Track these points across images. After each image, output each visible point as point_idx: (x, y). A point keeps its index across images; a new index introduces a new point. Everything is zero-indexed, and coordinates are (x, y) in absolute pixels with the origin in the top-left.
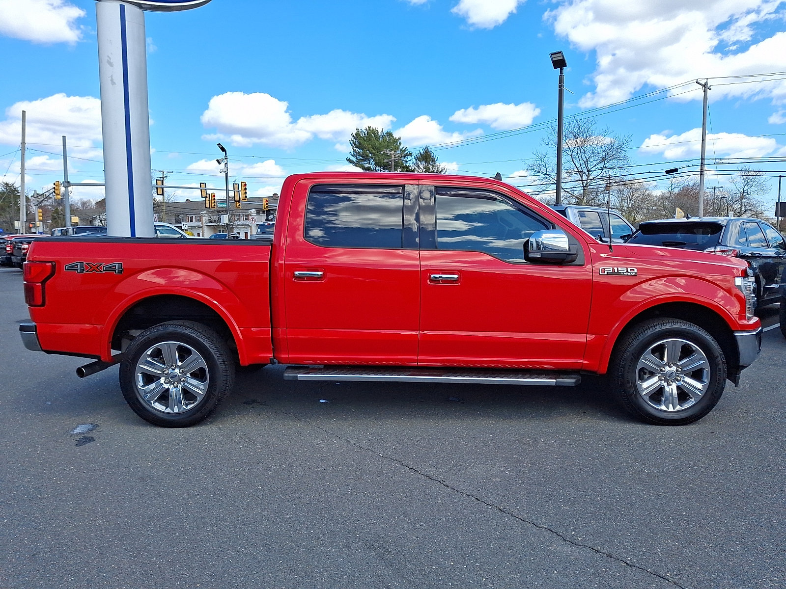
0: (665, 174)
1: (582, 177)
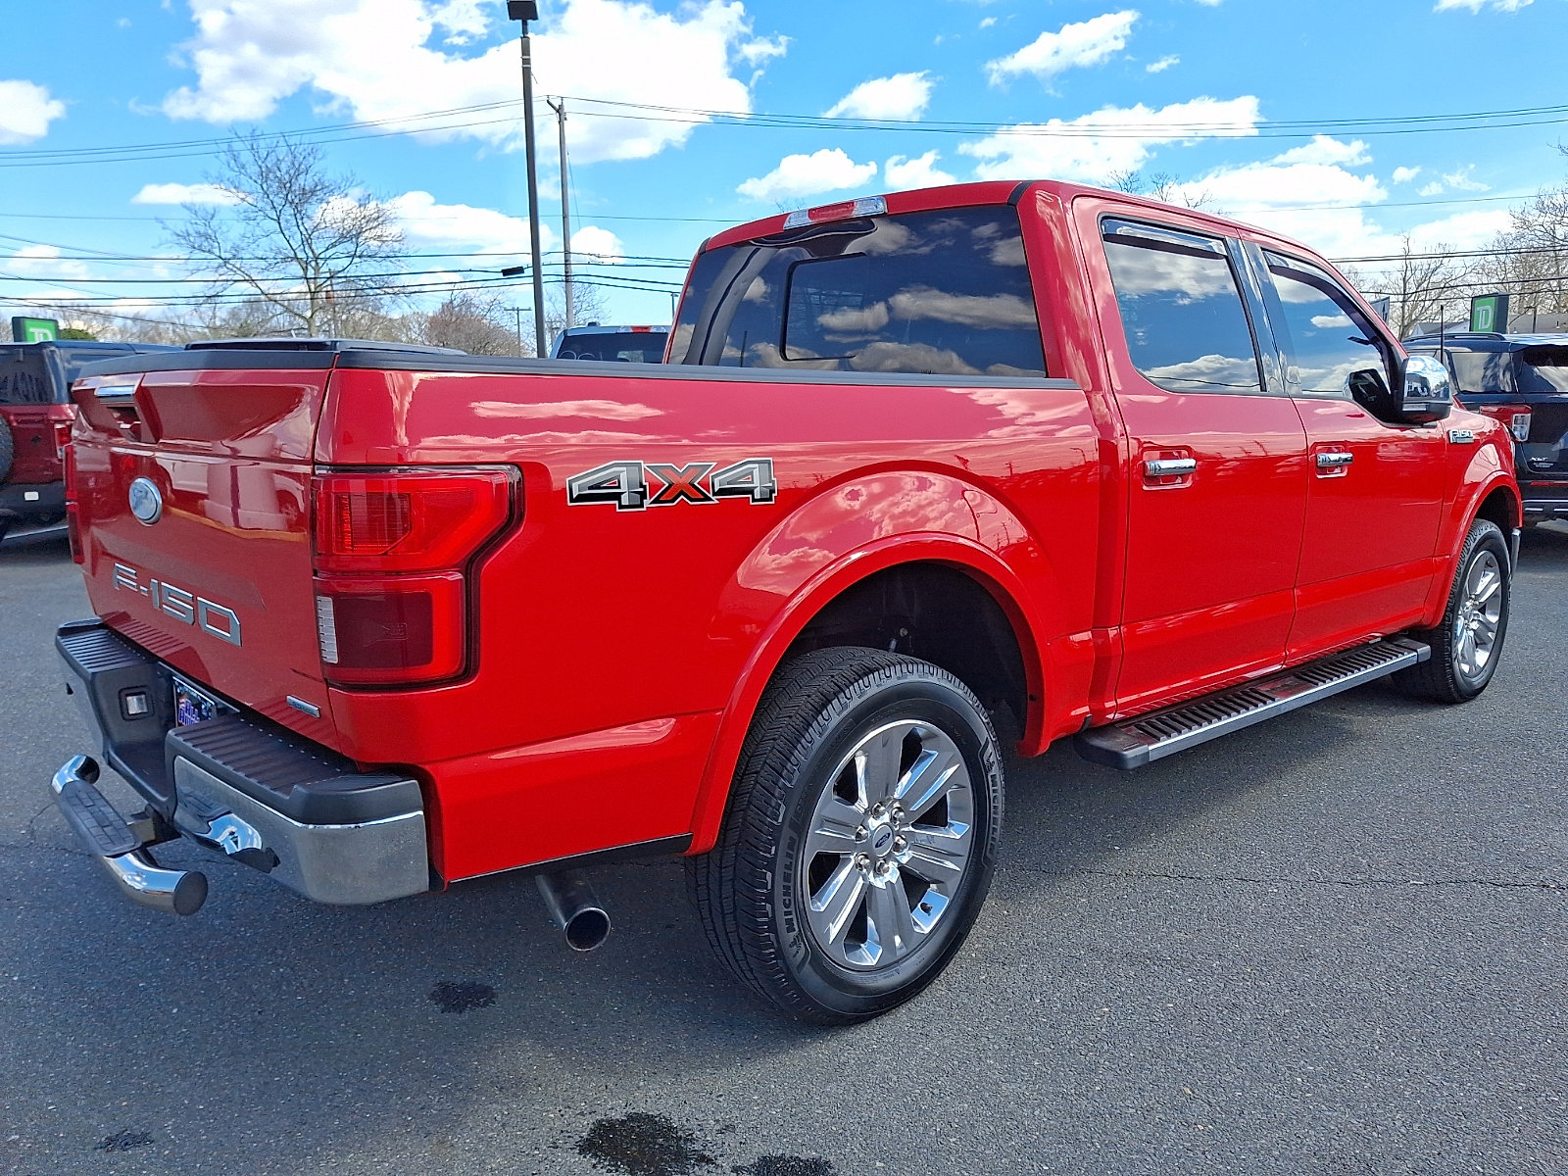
0: (501, 275)
1: (305, 270)
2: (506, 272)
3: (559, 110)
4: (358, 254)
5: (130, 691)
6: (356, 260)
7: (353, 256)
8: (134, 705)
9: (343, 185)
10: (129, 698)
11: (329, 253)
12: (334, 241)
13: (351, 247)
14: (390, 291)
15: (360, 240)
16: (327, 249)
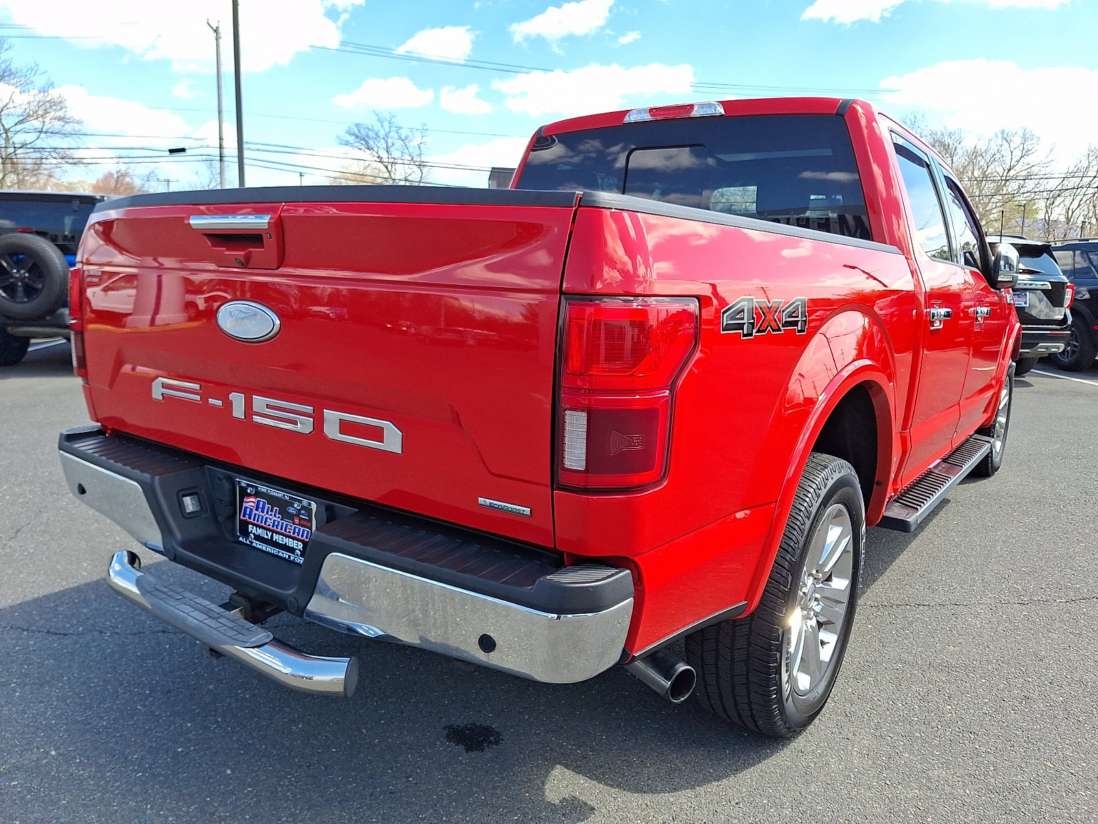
2: (171, 151)
3: (216, 31)
4: (44, 130)
5: (184, 493)
6: (43, 135)
7: (41, 132)
8: (189, 504)
9: (28, 73)
10: (184, 499)
11: (19, 127)
12: (22, 118)
13: (37, 124)
14: (71, 161)
15: (46, 120)
16: (16, 125)
